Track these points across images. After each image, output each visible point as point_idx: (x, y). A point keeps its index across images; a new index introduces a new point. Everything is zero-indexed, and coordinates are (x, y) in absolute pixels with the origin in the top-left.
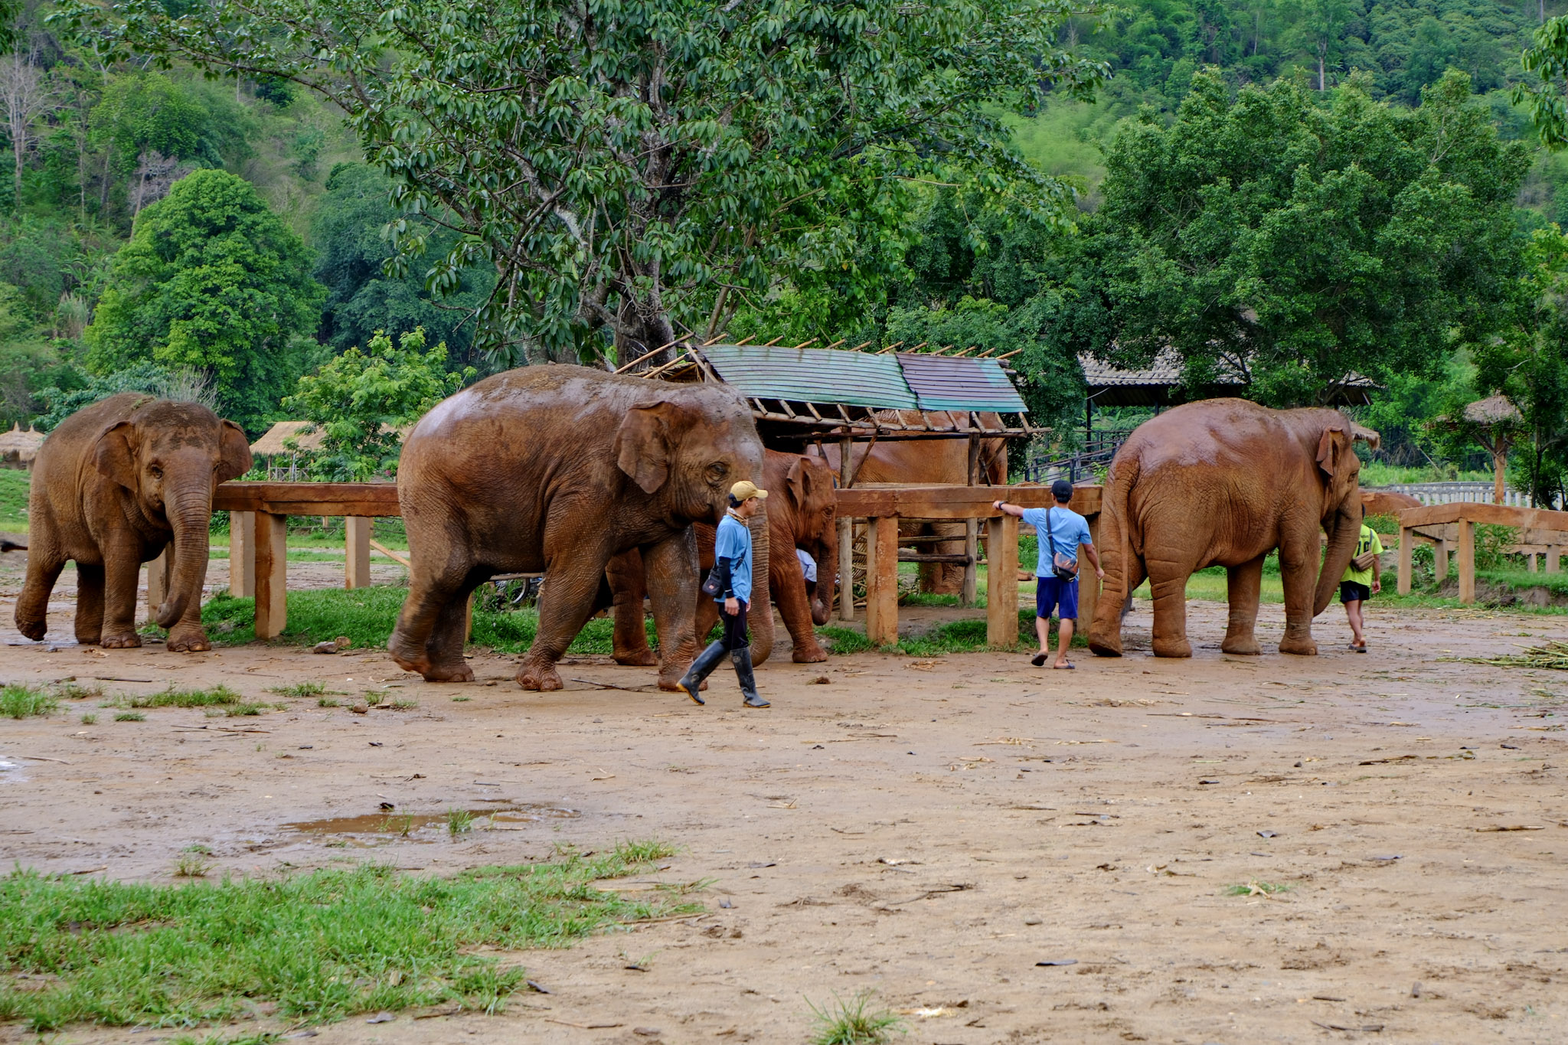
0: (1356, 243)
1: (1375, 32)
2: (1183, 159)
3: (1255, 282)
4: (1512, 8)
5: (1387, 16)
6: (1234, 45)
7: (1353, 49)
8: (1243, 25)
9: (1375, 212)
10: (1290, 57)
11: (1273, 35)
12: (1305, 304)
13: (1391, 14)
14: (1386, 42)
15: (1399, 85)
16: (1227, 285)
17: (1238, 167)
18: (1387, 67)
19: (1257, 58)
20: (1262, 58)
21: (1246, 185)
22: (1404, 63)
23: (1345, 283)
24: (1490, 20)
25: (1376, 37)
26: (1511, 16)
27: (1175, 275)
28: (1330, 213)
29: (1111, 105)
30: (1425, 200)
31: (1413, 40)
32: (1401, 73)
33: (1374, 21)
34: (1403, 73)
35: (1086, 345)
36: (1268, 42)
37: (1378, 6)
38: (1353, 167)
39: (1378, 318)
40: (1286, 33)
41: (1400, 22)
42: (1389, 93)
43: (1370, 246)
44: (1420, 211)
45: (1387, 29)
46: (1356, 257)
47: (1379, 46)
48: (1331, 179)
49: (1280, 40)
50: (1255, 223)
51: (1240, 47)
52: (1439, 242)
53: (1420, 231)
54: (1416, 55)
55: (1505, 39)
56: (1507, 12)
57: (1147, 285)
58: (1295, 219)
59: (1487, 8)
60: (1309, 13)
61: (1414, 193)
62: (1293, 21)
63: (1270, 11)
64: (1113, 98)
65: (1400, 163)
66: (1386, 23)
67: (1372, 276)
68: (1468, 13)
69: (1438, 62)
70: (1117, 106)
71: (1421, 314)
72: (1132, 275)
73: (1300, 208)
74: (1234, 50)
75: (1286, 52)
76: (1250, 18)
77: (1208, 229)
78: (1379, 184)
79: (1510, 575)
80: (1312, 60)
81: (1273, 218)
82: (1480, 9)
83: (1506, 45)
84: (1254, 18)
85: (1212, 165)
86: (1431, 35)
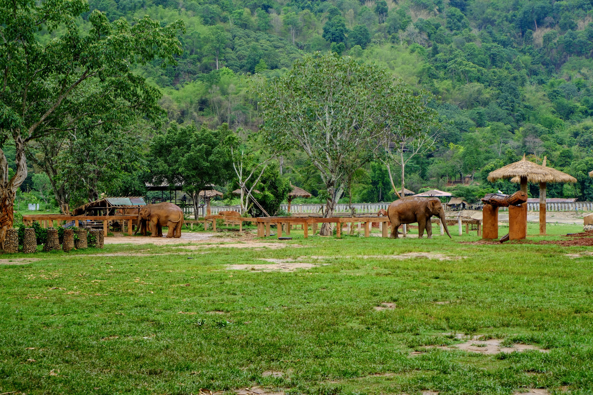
0: (204, 160)
1: (236, 47)
2: (168, 142)
3: (183, 169)
4: (283, 38)
5: (240, 41)
6: (186, 51)
7: (228, 53)
8: (189, 44)
9: (208, 153)
10: (206, 56)
11: (200, 48)
12: (194, 173)
13: (241, 40)
14: (239, 50)
15: (244, 66)
16: (177, 169)
17: (179, 144)
18: (240, 59)
19: (194, 56)
20: (196, 56)
21: (181, 147)
22: (246, 58)
23: (202, 169)
24: (275, 43)
25: (236, 49)
26: (283, 41)
27: (166, 167)
28: (198, 154)
29: (144, 73)
30: (218, 151)
31: (249, 50)
32: (245, 61)
33: (235, 42)
34: (246, 61)
35: (147, 181)
36: (198, 50)
37: (237, 37)
38: (203, 144)
39: (210, 176)
40: (205, 47)
41: (244, 43)
42: (241, 68)
43: (207, 161)
44: (217, 153)
45: (240, 46)
46: (204, 163)
47: (237, 52)
48: (199, 147)
49: (203, 50)
50: (183, 156)
51: (188, 52)
52: (221, 159)
53: (217, 158)
54: (250, 55)
55: (281, 50)
56: (281, 40)
57: (161, 169)
58: (191, 155)
59: (275, 38)
60: (212, 41)
61: (216, 149)
62: (207, 43)
63: (200, 40)
64: (144, 71)
65: (214, 142)
66: (240, 44)
67: (207, 167)
68: (268, 40)
69: (257, 58)
70: (146, 73)
71: (218, 174)
72: (157, 167)
73: (192, 153)
74: (187, 53)
75: (205, 54)
76: (192, 41)
77: (173, 157)
78: (209, 147)
79: (223, 227)
80: (214, 57)
81: (186, 155)
82: (272, 39)
83: (281, 52)
84: (193, 42)
85: (174, 143)
86: (255, 49)
